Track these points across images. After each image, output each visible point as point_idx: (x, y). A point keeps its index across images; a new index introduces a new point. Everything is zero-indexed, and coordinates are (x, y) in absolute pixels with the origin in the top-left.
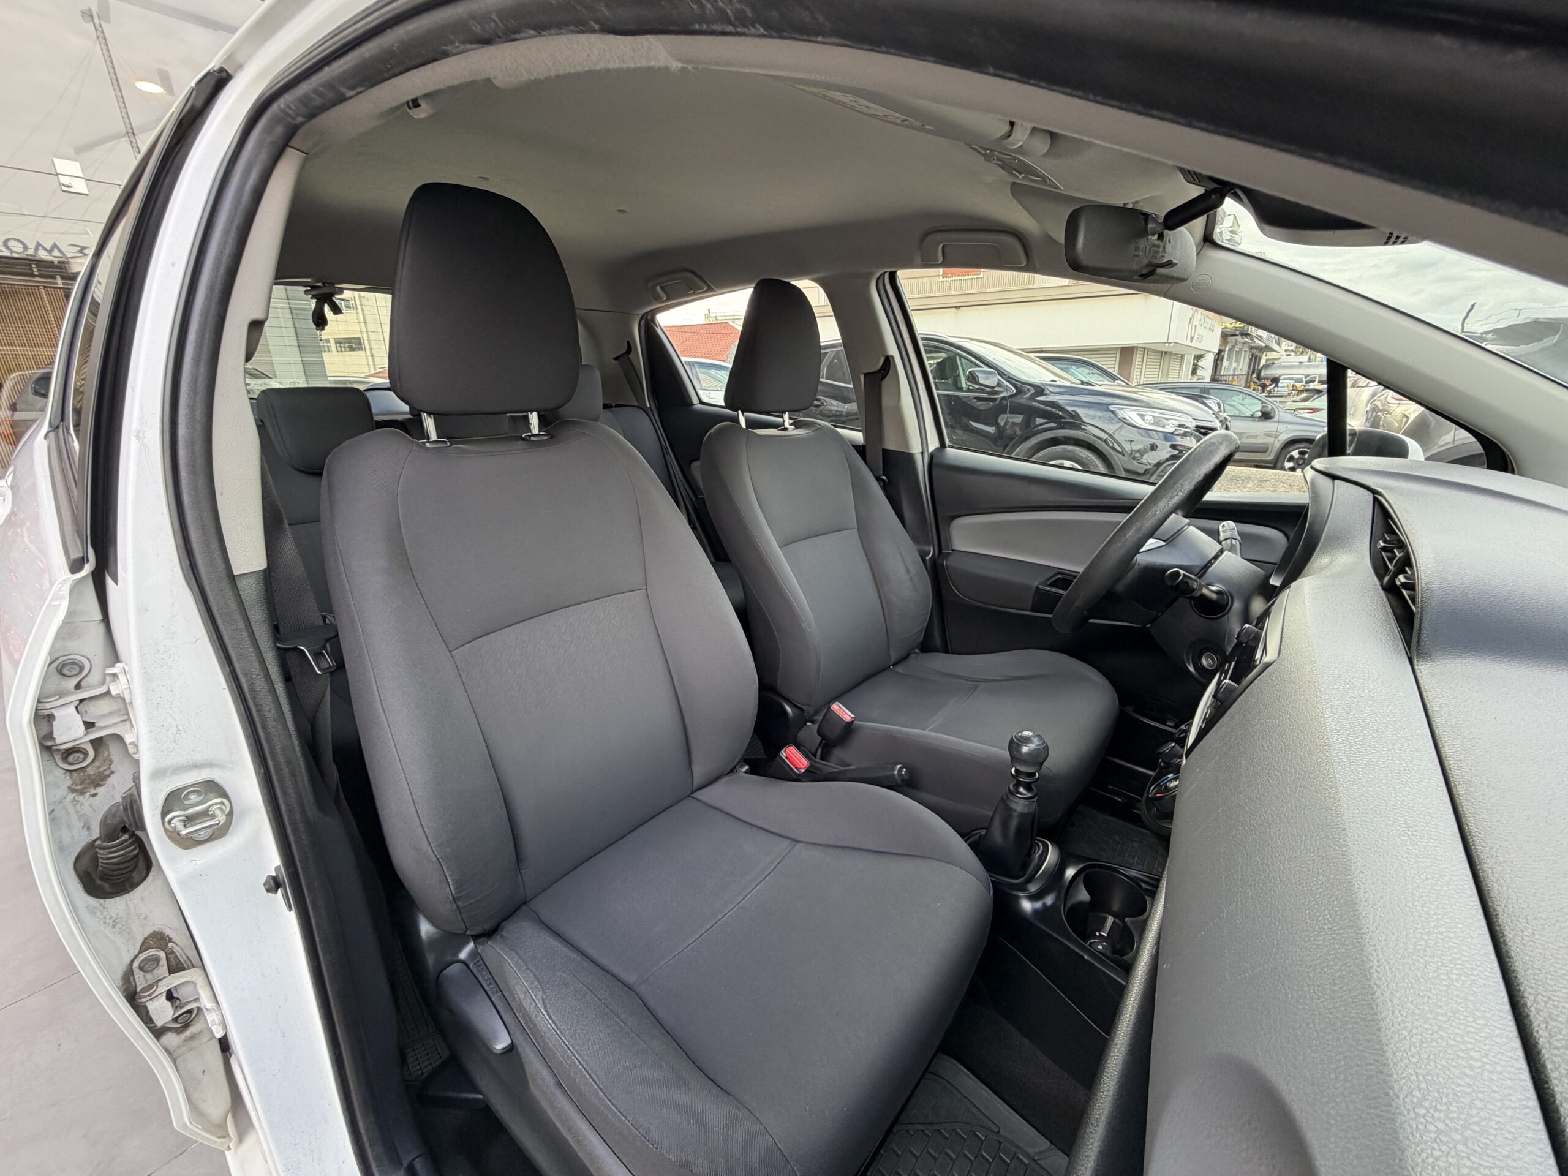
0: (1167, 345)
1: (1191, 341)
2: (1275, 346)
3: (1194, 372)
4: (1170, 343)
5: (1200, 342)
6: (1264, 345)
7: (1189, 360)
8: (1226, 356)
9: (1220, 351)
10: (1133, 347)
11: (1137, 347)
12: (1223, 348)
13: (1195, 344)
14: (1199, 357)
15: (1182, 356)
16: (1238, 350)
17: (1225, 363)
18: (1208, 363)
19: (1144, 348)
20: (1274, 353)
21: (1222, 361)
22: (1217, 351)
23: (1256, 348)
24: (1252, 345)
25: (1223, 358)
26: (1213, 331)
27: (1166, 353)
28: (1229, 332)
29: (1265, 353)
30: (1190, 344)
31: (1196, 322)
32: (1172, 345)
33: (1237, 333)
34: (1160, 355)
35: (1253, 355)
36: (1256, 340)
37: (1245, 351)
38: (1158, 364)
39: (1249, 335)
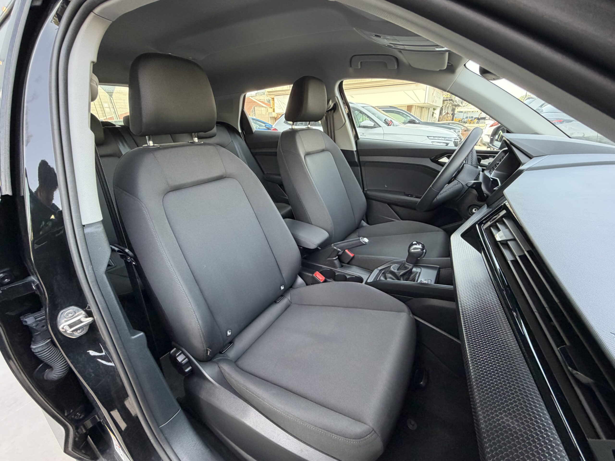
0: (424, 104)
1: (433, 103)
2: (461, 104)
3: (433, 116)
4: (425, 103)
5: (436, 103)
6: (457, 104)
7: (431, 110)
8: (444, 109)
9: (442, 106)
10: (412, 105)
11: (413, 105)
12: (443, 106)
13: (434, 104)
14: (434, 109)
15: (429, 109)
16: (447, 106)
17: (444, 111)
18: (437, 112)
19: (416, 106)
20: (460, 107)
21: (442, 110)
22: (441, 107)
23: (454, 105)
24: (453, 104)
25: (443, 109)
26: (440, 98)
27: (423, 107)
28: (445, 99)
29: (457, 107)
30: (432, 104)
31: (434, 95)
32: (426, 104)
33: (448, 99)
34: (421, 108)
35: (453, 108)
36: (454, 102)
37: (450, 107)
38: (420, 112)
39: (452, 100)
